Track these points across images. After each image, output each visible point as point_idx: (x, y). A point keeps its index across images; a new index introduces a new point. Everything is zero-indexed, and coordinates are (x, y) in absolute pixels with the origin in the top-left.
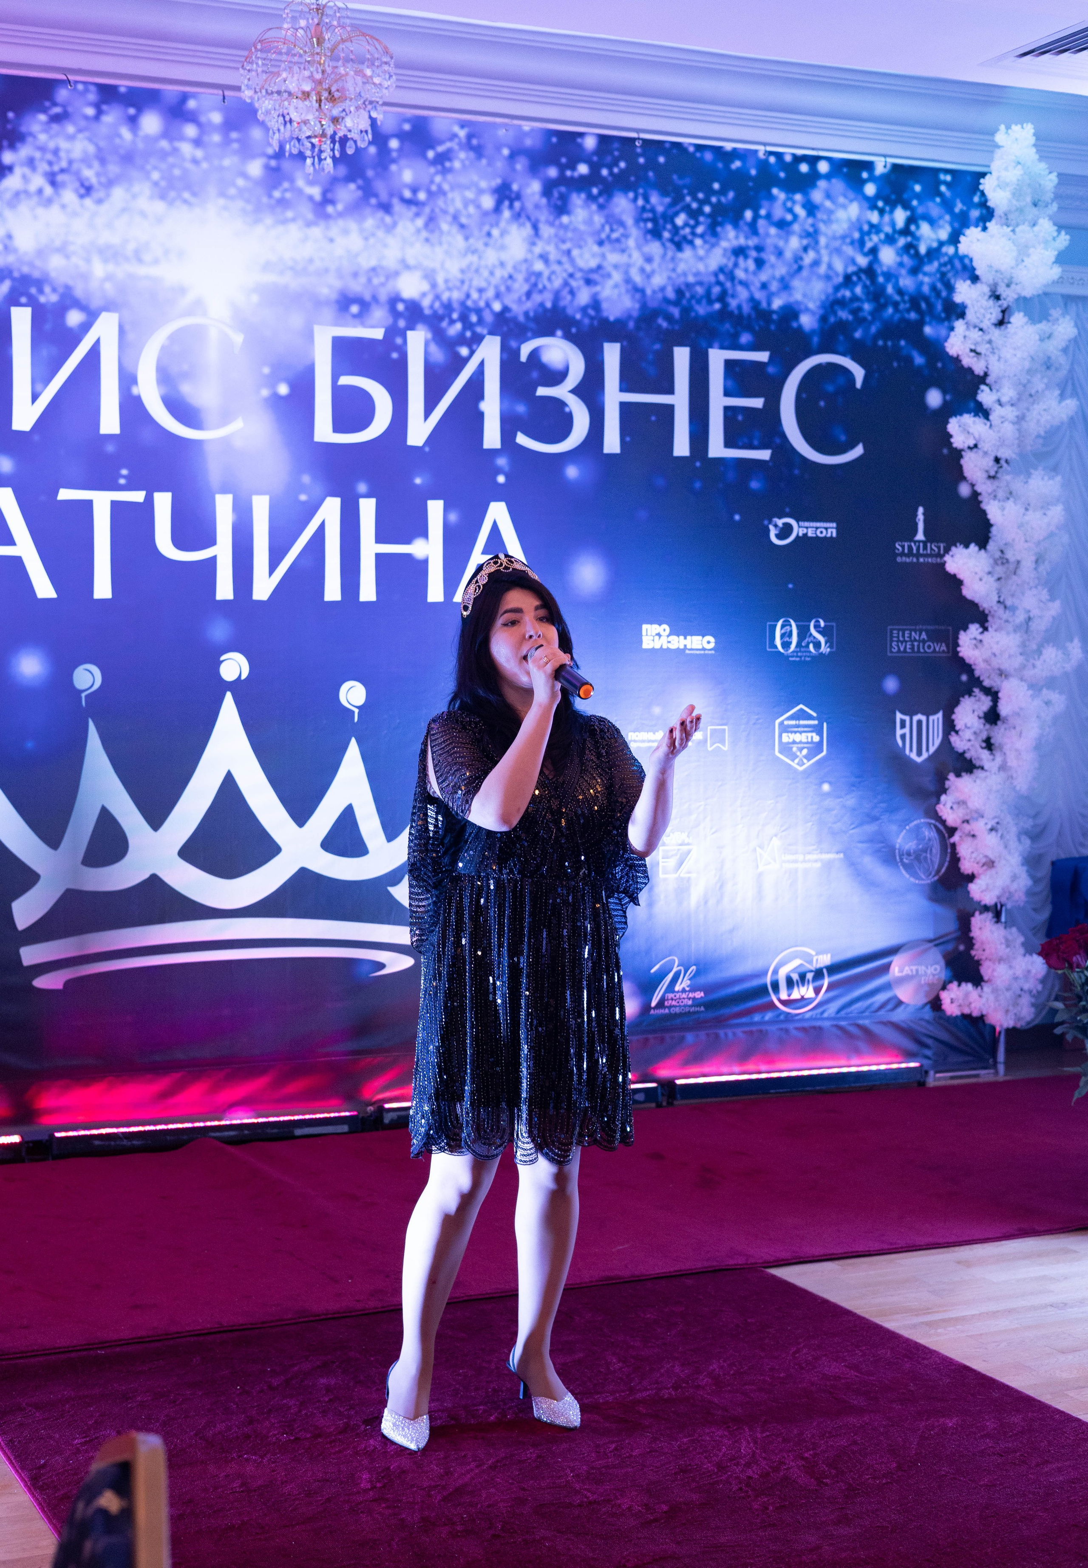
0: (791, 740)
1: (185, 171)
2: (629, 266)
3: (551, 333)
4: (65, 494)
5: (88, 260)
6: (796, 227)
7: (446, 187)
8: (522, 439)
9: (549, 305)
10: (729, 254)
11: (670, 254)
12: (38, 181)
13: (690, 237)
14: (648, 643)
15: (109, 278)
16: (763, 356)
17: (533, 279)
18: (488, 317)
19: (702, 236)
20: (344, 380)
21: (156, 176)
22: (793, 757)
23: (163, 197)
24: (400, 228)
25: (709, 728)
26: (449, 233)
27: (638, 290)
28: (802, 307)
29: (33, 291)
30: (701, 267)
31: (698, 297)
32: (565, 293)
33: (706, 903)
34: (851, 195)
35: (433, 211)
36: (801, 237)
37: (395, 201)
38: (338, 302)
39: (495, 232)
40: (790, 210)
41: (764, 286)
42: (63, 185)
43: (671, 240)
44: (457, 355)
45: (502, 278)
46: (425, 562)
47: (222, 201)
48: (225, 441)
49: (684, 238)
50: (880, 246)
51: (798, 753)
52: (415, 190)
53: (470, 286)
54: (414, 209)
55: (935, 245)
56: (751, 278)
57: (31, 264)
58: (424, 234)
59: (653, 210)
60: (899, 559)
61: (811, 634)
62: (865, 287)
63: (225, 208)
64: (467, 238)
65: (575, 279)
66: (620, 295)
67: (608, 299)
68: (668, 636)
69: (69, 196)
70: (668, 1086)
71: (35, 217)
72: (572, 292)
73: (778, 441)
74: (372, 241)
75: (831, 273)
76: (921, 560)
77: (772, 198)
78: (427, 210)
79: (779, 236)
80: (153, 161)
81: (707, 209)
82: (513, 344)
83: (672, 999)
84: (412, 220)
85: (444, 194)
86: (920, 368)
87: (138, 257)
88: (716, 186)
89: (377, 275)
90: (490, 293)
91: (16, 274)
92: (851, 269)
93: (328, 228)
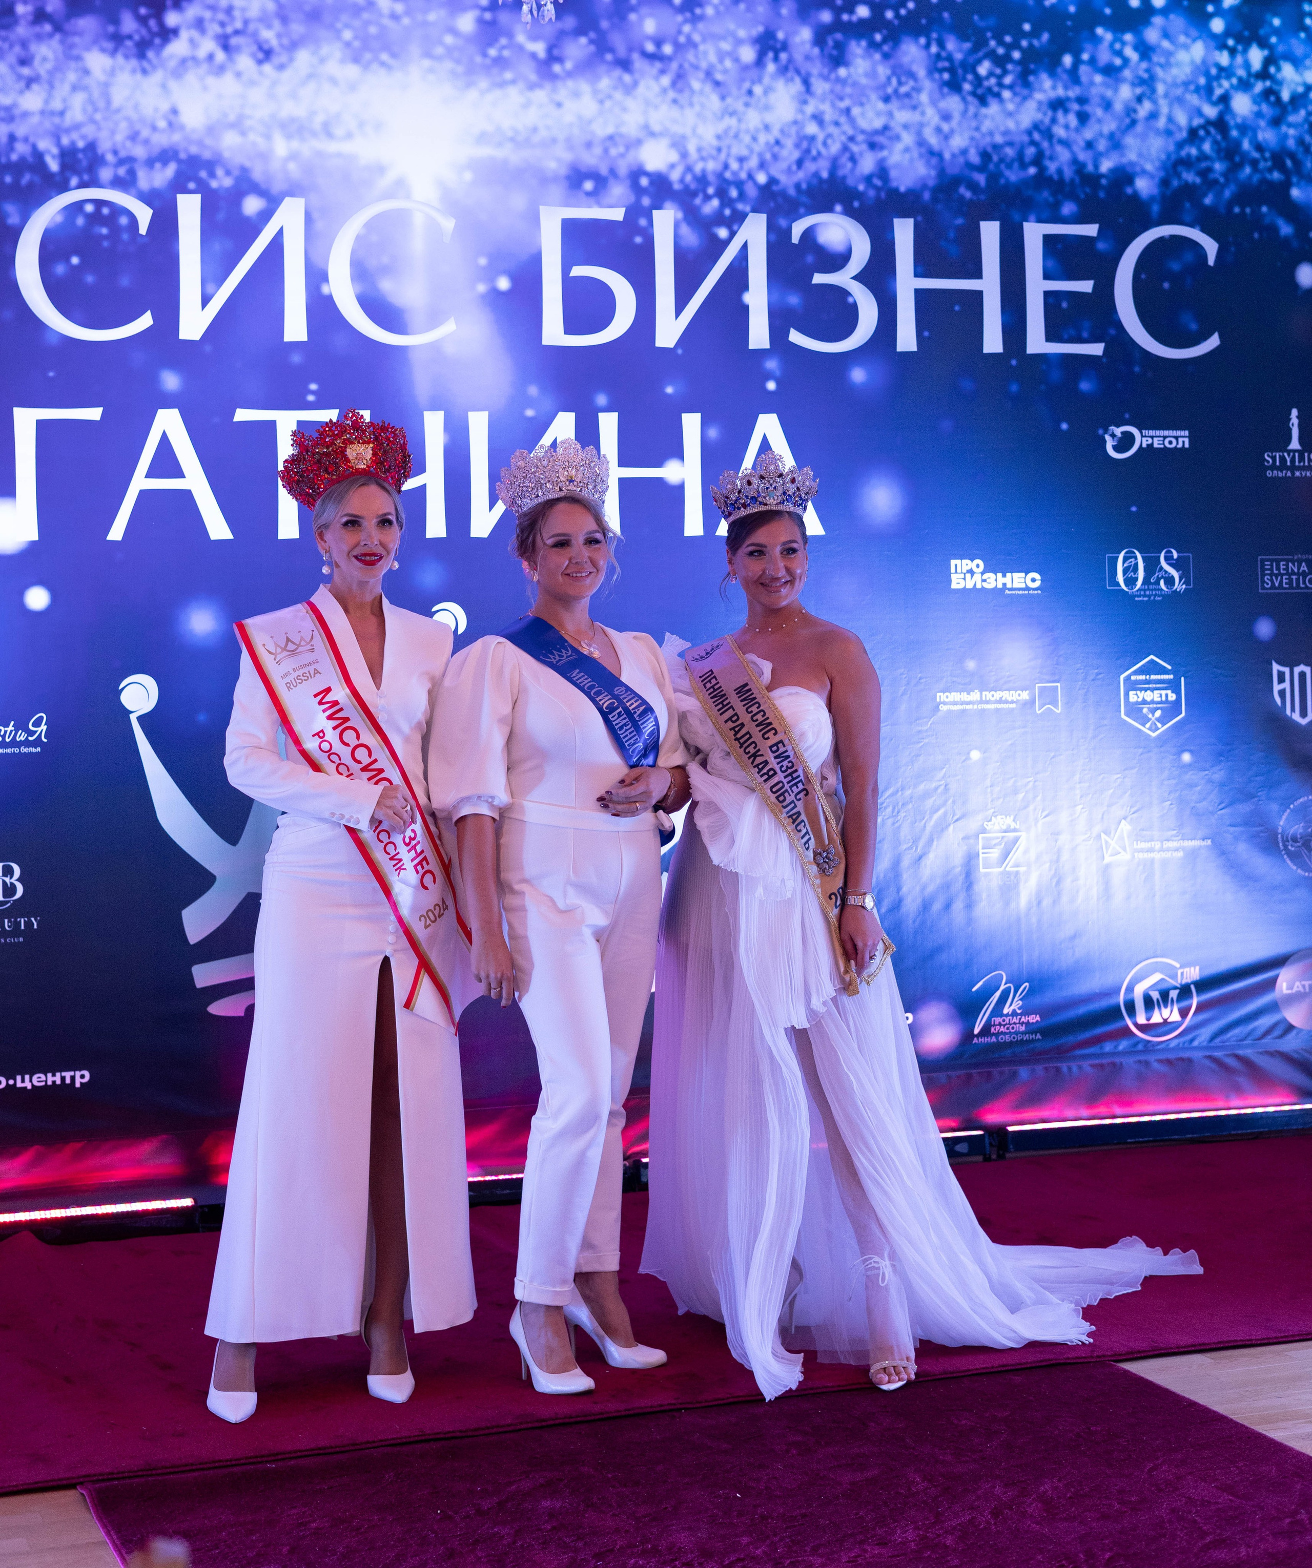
0: (1140, 700)
1: (383, 28)
2: (921, 125)
3: (829, 209)
4: (242, 415)
5: (268, 137)
6: (1127, 73)
7: (696, 38)
8: (796, 337)
9: (825, 175)
10: (1045, 108)
11: (972, 110)
12: (208, 45)
13: (996, 89)
14: (957, 582)
15: (293, 156)
16: (1091, 230)
17: (805, 145)
18: (751, 191)
19: (1011, 87)
20: (578, 271)
21: (347, 35)
22: (1144, 720)
23: (356, 60)
24: (641, 89)
25: (1037, 685)
26: (701, 92)
27: (932, 154)
28: (1138, 169)
29: (203, 174)
30: (1011, 124)
31: (1008, 160)
32: (844, 159)
33: (1039, 903)
34: (1194, 33)
35: (681, 66)
36: (1133, 85)
37: (636, 56)
38: (568, 178)
39: (758, 90)
40: (1119, 54)
41: (1089, 145)
42: (238, 49)
43: (973, 94)
44: (715, 237)
45: (767, 143)
46: (681, 488)
47: (427, 63)
48: (435, 347)
49: (989, 90)
50: (1232, 92)
51: (1150, 716)
52: (659, 43)
53: (728, 155)
54: (658, 65)
55: (1301, 89)
56: (1073, 135)
57: (200, 143)
58: (672, 94)
59: (950, 58)
60: (1269, 474)
61: (1161, 568)
62: (1215, 142)
63: (431, 70)
64: (723, 98)
65: (857, 143)
66: (911, 160)
67: (897, 166)
68: (982, 573)
69: (245, 62)
70: (998, 1133)
71: (205, 88)
72: (853, 159)
73: (1112, 332)
74: (608, 104)
75: (1172, 127)
76: (1297, 474)
77: (1097, 40)
78: (674, 66)
79: (1105, 85)
80: (344, 18)
81: (1016, 55)
82: (783, 223)
83: (1000, 1024)
84: (657, 78)
85: (695, 46)
86: (1287, 240)
87: (327, 131)
88: (1027, 27)
89: (615, 145)
90: (753, 162)
91: (183, 156)
92: (1197, 122)
93: (554, 90)
